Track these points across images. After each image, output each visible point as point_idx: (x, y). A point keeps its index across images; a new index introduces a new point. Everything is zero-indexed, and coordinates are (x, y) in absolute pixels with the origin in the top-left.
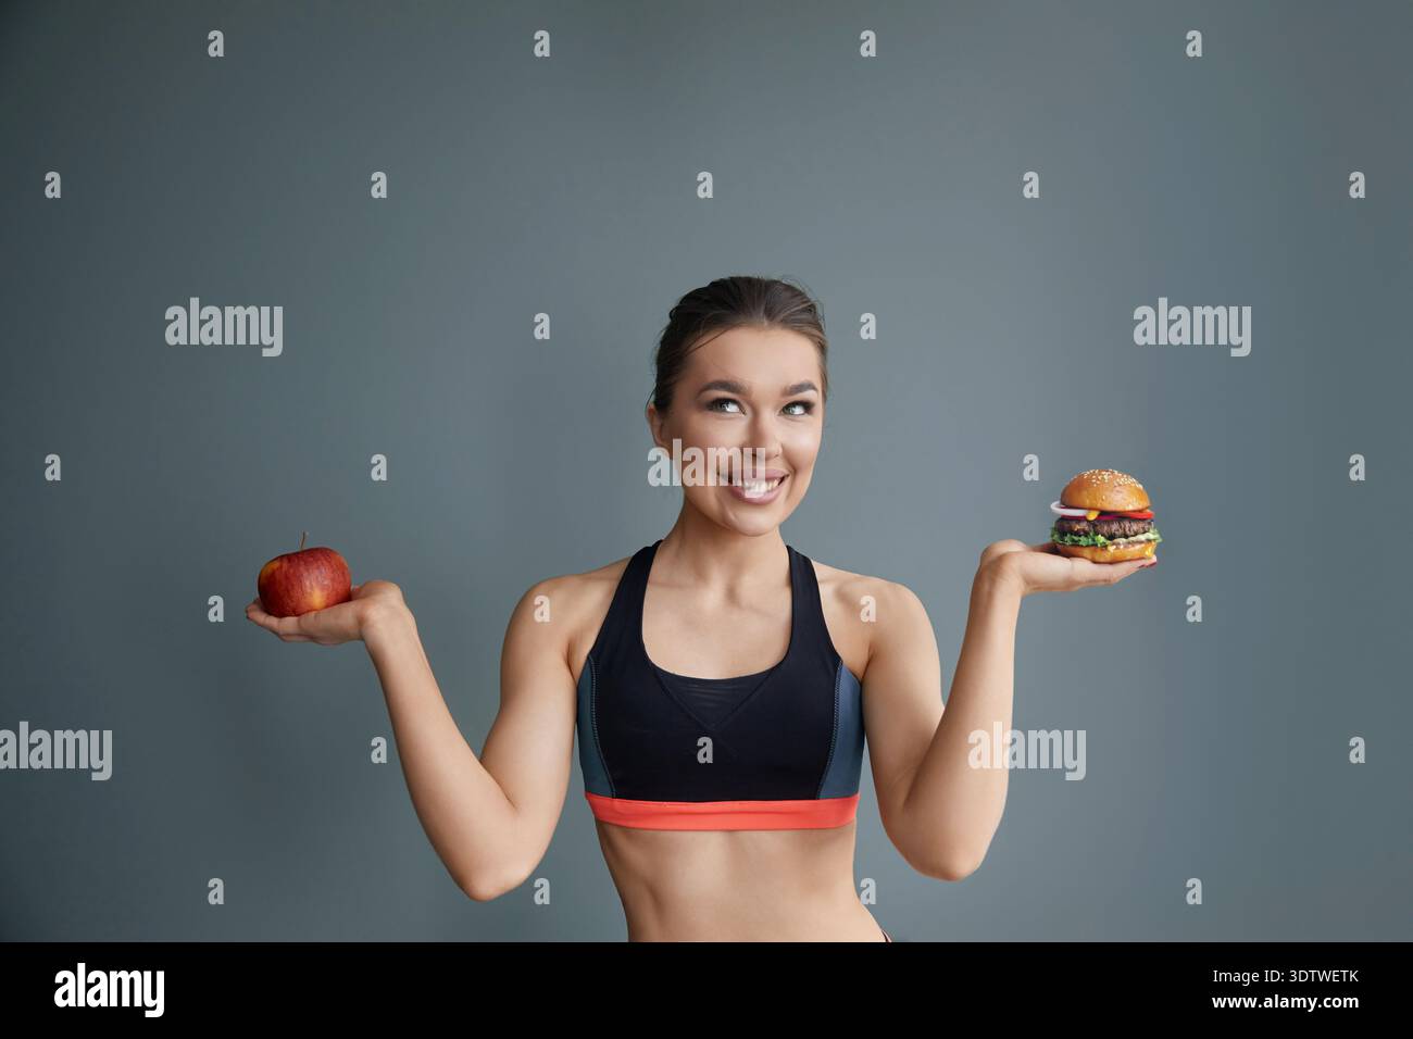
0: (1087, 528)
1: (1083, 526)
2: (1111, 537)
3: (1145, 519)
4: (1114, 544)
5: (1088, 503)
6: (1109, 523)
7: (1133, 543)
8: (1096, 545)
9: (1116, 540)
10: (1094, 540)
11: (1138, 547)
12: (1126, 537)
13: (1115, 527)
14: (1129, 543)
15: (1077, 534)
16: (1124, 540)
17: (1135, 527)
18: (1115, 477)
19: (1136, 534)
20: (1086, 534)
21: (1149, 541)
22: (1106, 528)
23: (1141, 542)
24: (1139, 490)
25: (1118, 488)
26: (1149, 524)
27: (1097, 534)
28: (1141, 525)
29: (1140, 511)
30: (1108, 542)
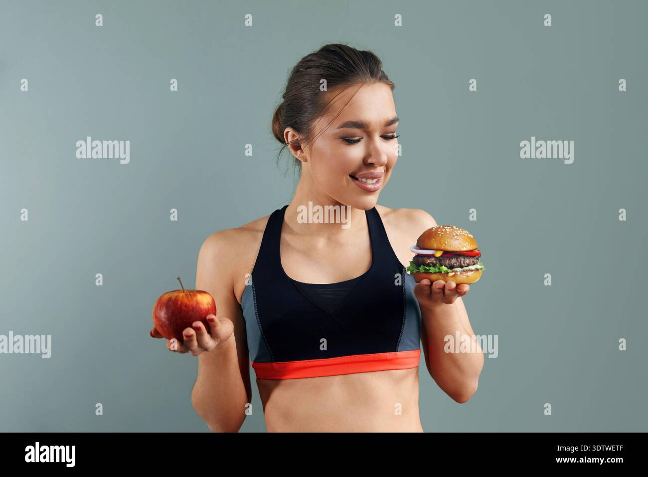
0: (435, 262)
1: (432, 260)
2: (451, 267)
3: (475, 256)
4: (453, 272)
5: (435, 246)
6: (450, 258)
7: (467, 271)
8: (441, 272)
9: (455, 269)
10: (439, 269)
11: (469, 274)
12: (462, 267)
13: (454, 261)
14: (463, 271)
15: (428, 265)
16: (460, 269)
17: (467, 261)
18: (454, 230)
19: (468, 265)
20: (434, 265)
21: (477, 270)
22: (447, 262)
23: (472, 271)
24: (470, 238)
25: (455, 237)
26: (478, 259)
27: (441, 265)
28: (472, 260)
29: (471, 251)
30: (449, 270)
